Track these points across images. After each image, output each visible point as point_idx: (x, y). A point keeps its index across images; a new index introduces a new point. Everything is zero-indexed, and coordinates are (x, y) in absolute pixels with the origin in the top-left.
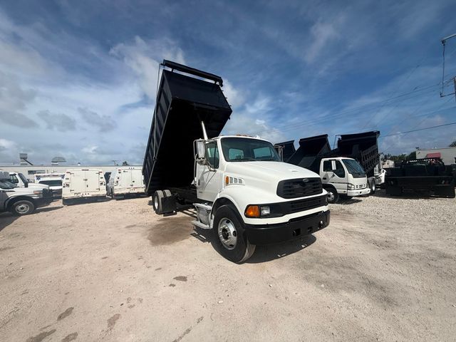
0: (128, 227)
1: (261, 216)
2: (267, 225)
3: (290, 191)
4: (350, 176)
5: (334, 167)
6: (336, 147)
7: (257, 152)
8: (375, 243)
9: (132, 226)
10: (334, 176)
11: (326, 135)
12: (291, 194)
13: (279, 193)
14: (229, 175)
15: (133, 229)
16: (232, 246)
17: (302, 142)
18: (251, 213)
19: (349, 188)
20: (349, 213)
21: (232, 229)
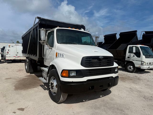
0: (7, 79)
1: (69, 77)
2: (73, 82)
3: (89, 63)
4: (144, 57)
5: (134, 51)
6: (141, 39)
7: (84, 39)
8: (144, 97)
9: (9, 78)
10: (134, 56)
11: (136, 31)
12: (90, 65)
13: (82, 64)
14: (58, 52)
15: (9, 80)
16: (55, 93)
17: (121, 34)
18: (64, 75)
19: (142, 64)
20: (139, 79)
21: (55, 83)
